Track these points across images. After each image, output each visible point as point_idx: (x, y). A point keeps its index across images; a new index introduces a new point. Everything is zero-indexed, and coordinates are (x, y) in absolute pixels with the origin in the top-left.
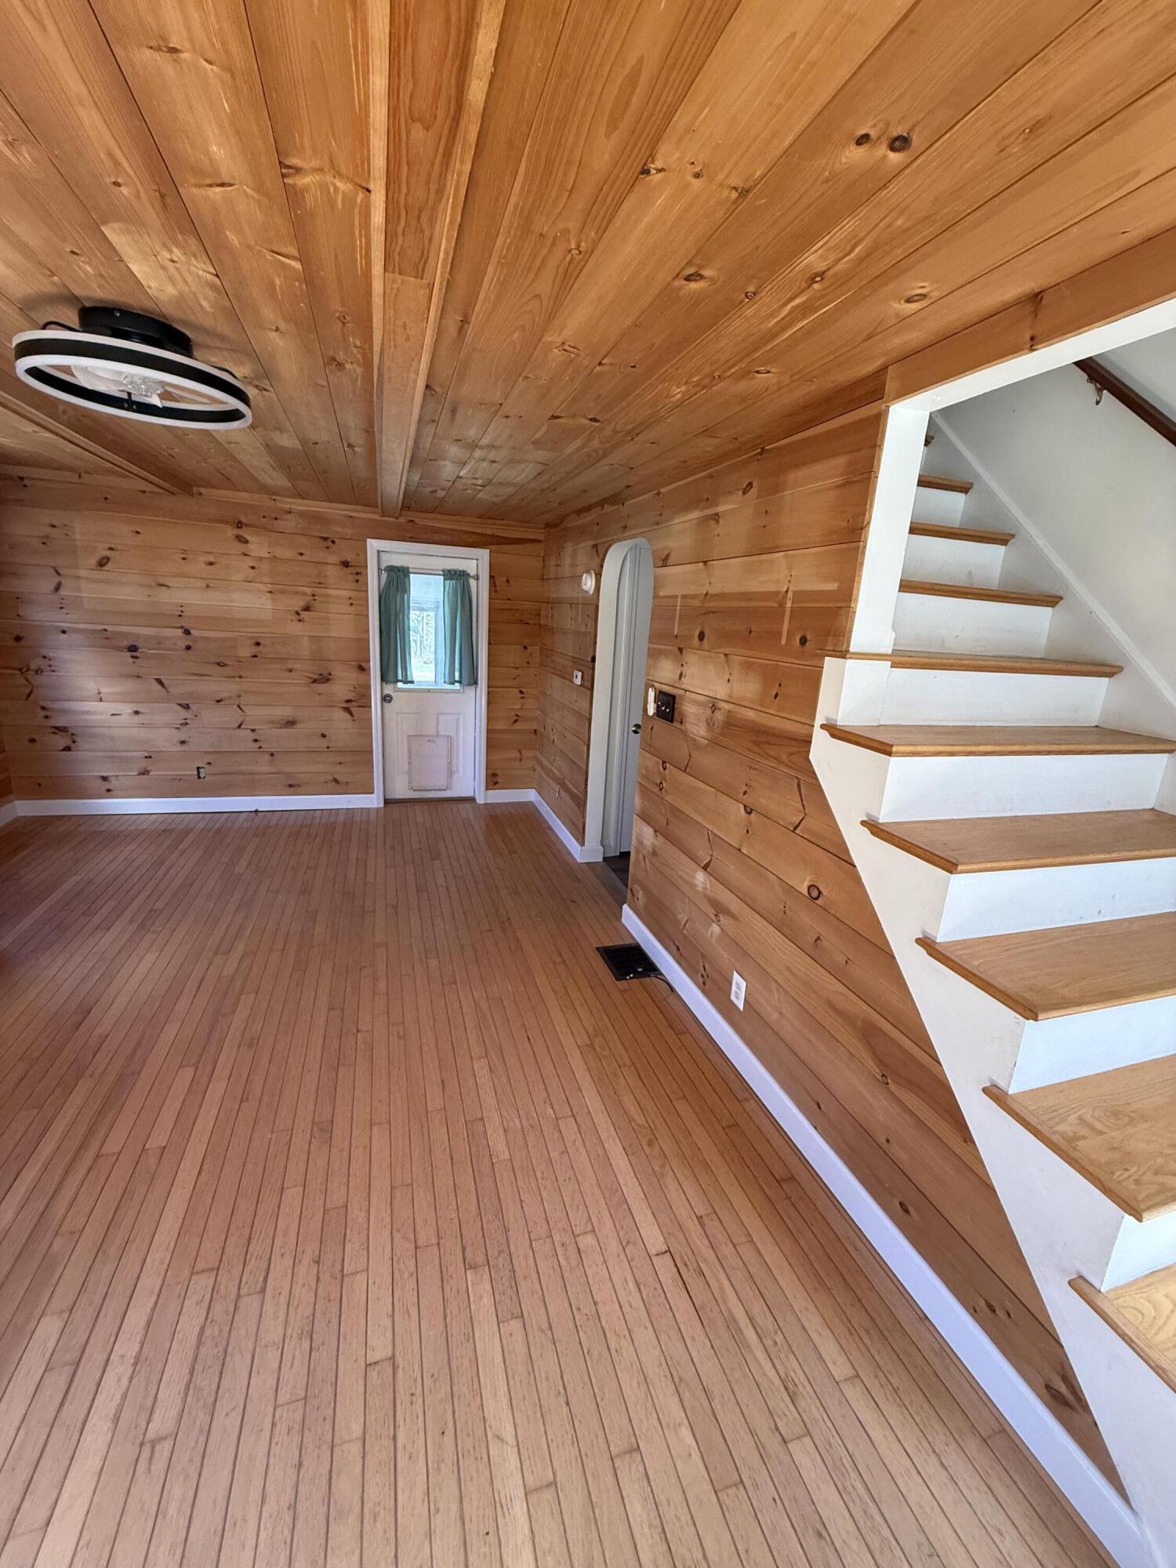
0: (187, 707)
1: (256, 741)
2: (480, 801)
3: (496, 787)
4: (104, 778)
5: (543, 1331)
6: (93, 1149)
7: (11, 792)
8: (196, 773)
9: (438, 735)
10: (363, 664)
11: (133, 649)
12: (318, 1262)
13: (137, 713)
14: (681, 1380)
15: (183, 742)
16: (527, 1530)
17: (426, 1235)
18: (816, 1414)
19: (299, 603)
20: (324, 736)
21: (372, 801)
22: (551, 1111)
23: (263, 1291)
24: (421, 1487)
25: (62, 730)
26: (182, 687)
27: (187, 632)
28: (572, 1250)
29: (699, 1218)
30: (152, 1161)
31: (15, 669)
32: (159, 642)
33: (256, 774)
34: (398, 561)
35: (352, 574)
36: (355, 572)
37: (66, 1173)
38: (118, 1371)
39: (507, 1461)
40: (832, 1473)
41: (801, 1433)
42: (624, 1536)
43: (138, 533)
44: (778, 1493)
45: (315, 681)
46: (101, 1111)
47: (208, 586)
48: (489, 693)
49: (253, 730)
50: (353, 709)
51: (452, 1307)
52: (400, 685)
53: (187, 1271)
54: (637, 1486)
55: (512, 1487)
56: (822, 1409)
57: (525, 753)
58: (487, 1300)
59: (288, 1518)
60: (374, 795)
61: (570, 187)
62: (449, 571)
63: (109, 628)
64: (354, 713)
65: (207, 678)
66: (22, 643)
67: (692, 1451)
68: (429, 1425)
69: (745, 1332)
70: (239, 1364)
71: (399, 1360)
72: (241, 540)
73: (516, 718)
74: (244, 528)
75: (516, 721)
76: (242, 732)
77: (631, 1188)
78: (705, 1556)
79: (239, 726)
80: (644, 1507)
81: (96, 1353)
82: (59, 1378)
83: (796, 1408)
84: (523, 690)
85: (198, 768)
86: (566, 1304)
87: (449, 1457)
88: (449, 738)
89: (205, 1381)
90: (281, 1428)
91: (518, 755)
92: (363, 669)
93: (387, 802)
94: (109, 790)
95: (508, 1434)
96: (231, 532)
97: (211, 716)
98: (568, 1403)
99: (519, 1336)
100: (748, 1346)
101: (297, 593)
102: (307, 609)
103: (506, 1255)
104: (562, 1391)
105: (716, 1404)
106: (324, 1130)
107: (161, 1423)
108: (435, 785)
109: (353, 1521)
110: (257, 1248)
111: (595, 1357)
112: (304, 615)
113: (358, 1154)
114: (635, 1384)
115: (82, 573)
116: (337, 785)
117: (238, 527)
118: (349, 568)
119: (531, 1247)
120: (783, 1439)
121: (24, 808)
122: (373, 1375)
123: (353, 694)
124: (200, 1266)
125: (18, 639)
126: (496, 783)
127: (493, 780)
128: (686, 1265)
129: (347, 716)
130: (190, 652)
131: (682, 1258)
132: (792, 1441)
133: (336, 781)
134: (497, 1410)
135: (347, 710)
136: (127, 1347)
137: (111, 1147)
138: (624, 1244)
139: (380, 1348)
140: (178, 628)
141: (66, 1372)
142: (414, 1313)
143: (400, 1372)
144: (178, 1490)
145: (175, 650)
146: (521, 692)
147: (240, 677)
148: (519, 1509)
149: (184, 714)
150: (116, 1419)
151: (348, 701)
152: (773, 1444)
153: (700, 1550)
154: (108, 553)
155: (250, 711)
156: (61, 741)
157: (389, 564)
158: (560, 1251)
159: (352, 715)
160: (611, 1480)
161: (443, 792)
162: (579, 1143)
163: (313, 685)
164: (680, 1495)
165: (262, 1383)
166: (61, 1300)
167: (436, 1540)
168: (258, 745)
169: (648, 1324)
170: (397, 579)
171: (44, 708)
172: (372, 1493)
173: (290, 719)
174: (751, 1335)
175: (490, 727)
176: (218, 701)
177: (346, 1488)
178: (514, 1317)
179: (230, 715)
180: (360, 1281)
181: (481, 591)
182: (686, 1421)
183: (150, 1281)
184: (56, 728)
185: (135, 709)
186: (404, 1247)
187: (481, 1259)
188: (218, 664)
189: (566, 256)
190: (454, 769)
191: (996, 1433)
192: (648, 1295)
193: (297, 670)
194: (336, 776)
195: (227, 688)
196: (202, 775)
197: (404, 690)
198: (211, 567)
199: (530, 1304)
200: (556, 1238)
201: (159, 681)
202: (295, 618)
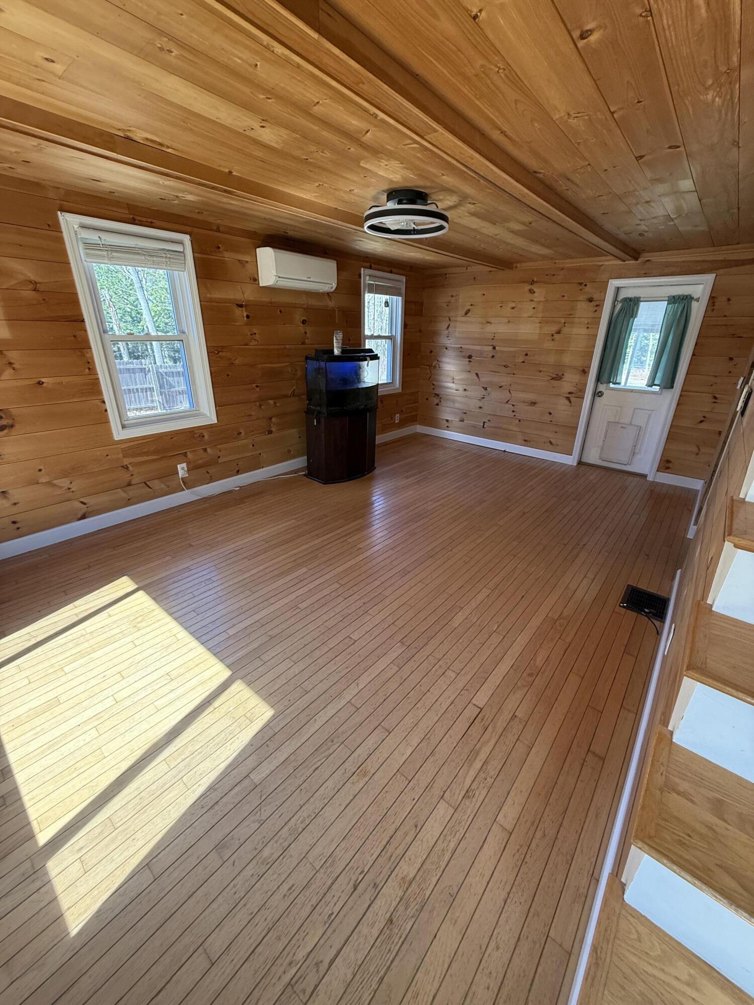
0: (486, 389)
1: (513, 411)
2: (650, 478)
3: (667, 471)
4: (447, 421)
5: (402, 678)
6: (346, 538)
7: (416, 421)
8: (482, 424)
9: (631, 424)
10: (586, 369)
11: (470, 357)
12: (364, 604)
13: (465, 390)
14: (429, 738)
15: (480, 408)
16: (340, 707)
17: (400, 623)
18: (469, 811)
19: (555, 328)
20: (550, 413)
21: (570, 460)
22: (496, 627)
23: (346, 599)
24: (329, 672)
25: (437, 395)
26: (486, 378)
27: (494, 348)
28: (442, 671)
29: (514, 716)
30: (355, 550)
31: (427, 365)
32: (481, 353)
33: (510, 430)
34: (631, 294)
35: (594, 306)
36: (595, 305)
37: (336, 540)
38: (306, 589)
39: (353, 690)
40: (447, 827)
41: (453, 805)
42: (359, 741)
43: (484, 295)
44: (418, 800)
45: (553, 379)
46: (357, 530)
47: (509, 321)
48: (681, 396)
49: (513, 405)
50: (572, 399)
51: (384, 646)
52: (611, 385)
53: (336, 580)
54: (377, 738)
55: (347, 696)
56: (474, 814)
57: (703, 450)
58: (396, 655)
59: (302, 646)
60: (572, 457)
61: (456, 50)
62: (674, 297)
63: (463, 346)
64: (572, 401)
65: (498, 374)
66: (432, 354)
67: (405, 755)
68: (346, 663)
69: (476, 761)
70: (325, 609)
71: (356, 643)
72: (532, 292)
73: (702, 419)
74: (535, 285)
75: (701, 422)
76: (507, 405)
77: (495, 679)
78: (373, 774)
79: (507, 402)
80: (373, 743)
81: (305, 582)
82: (297, 581)
83: (462, 800)
84: (717, 396)
85: (484, 422)
86: (418, 680)
87: (342, 674)
88: (640, 428)
89: (316, 606)
90: (319, 629)
91: (695, 449)
92: (585, 372)
93: (580, 463)
94: (448, 427)
95: (361, 686)
96: (527, 287)
97: (495, 395)
98: (385, 700)
99: (393, 672)
100: (471, 765)
101: (555, 322)
102: (559, 332)
103: (417, 650)
104: (387, 696)
105: (431, 759)
106: (405, 572)
107: (303, 606)
108: (619, 459)
109: (312, 660)
110: (355, 589)
111: (409, 701)
112: (556, 336)
113: (407, 587)
114: (412, 720)
115: (459, 319)
116: (551, 445)
117: (531, 284)
118: (593, 302)
119: (428, 656)
120: (443, 796)
121: (420, 429)
122: (348, 639)
123: (575, 389)
124: (340, 582)
125: (431, 352)
126: (668, 468)
127: (666, 465)
128: (483, 720)
129: (567, 402)
130: (493, 359)
131: (484, 716)
132: (444, 800)
133: (551, 443)
134: (364, 680)
135: (568, 399)
136: (311, 586)
137: (349, 540)
138: (465, 688)
139: (355, 637)
140: (490, 346)
141: (298, 581)
142: (373, 637)
143: (354, 646)
144: (293, 620)
145: (487, 358)
146: (715, 398)
147: (514, 374)
148: (343, 702)
149: (484, 392)
150: (297, 597)
151: (570, 393)
152: (436, 791)
153: (375, 771)
154: (470, 307)
155: (514, 394)
156: (436, 401)
157: (625, 296)
158: (437, 666)
159: (570, 402)
160: (372, 728)
161: (624, 466)
162: (493, 647)
163: (552, 381)
164: (386, 756)
165: (325, 617)
166: (310, 567)
167: (321, 683)
168: (514, 414)
169: (440, 715)
170: (630, 307)
171: (433, 385)
172: (320, 661)
173: (534, 401)
174: (478, 764)
175: (674, 424)
176: (500, 387)
177: (317, 653)
178: (398, 666)
179: (504, 395)
180: (369, 617)
181: (698, 311)
182: (414, 748)
183: (327, 577)
184: (436, 394)
185: (465, 388)
186: (390, 620)
187: (408, 644)
188: (505, 366)
189: (501, 76)
190: (637, 451)
191: (561, 946)
192: (452, 709)
193: (544, 371)
194: (551, 440)
195: (505, 380)
196: (485, 426)
197: (613, 389)
198: (513, 310)
199: (407, 669)
200: (440, 663)
201: (477, 374)
202: (551, 338)
